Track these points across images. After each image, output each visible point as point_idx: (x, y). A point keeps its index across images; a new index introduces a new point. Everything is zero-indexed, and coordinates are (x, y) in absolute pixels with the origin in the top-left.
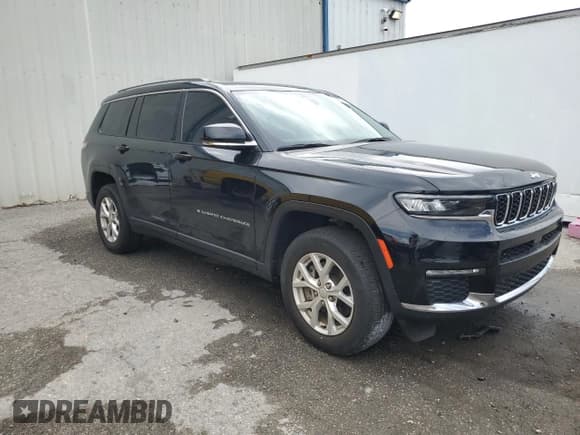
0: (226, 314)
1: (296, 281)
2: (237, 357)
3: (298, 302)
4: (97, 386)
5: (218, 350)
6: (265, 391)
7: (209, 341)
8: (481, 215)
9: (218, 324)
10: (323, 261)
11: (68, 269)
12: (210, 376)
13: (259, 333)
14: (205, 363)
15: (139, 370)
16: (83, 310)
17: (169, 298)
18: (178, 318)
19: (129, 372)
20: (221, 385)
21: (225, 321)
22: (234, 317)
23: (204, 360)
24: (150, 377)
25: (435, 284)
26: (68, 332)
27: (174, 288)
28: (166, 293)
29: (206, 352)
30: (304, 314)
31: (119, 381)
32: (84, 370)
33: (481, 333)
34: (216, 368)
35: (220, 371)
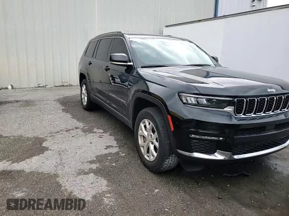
0: (114, 143)
1: (140, 132)
2: (107, 163)
3: (140, 142)
4: (43, 164)
5: (100, 159)
6: (108, 181)
7: (99, 154)
8: (225, 109)
9: (108, 147)
10: (149, 124)
11: (63, 114)
12: (90, 169)
13: (123, 155)
14: (91, 163)
15: (63, 161)
16: (58, 132)
17: (95, 132)
18: (92, 142)
19: (59, 161)
20: (92, 174)
21: (112, 146)
22: (117, 145)
23: (91, 162)
24: (66, 165)
25: (195, 142)
26: (46, 140)
27: (100, 129)
28: (95, 130)
29: (95, 159)
30: (142, 149)
31: (53, 164)
32: (42, 157)
33: (235, 175)
34: (94, 166)
35: (95, 168)
